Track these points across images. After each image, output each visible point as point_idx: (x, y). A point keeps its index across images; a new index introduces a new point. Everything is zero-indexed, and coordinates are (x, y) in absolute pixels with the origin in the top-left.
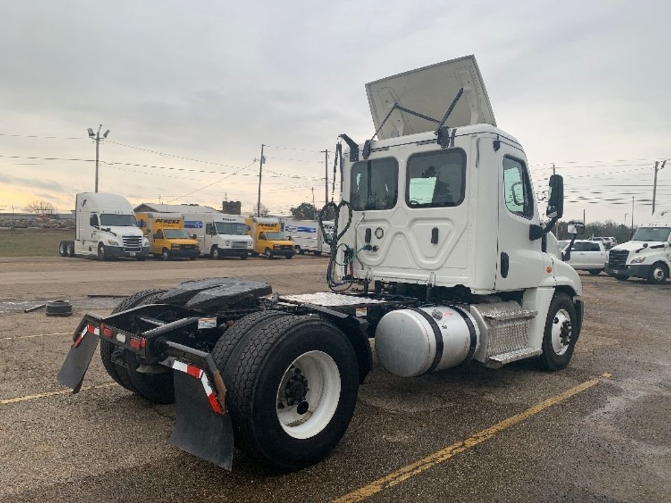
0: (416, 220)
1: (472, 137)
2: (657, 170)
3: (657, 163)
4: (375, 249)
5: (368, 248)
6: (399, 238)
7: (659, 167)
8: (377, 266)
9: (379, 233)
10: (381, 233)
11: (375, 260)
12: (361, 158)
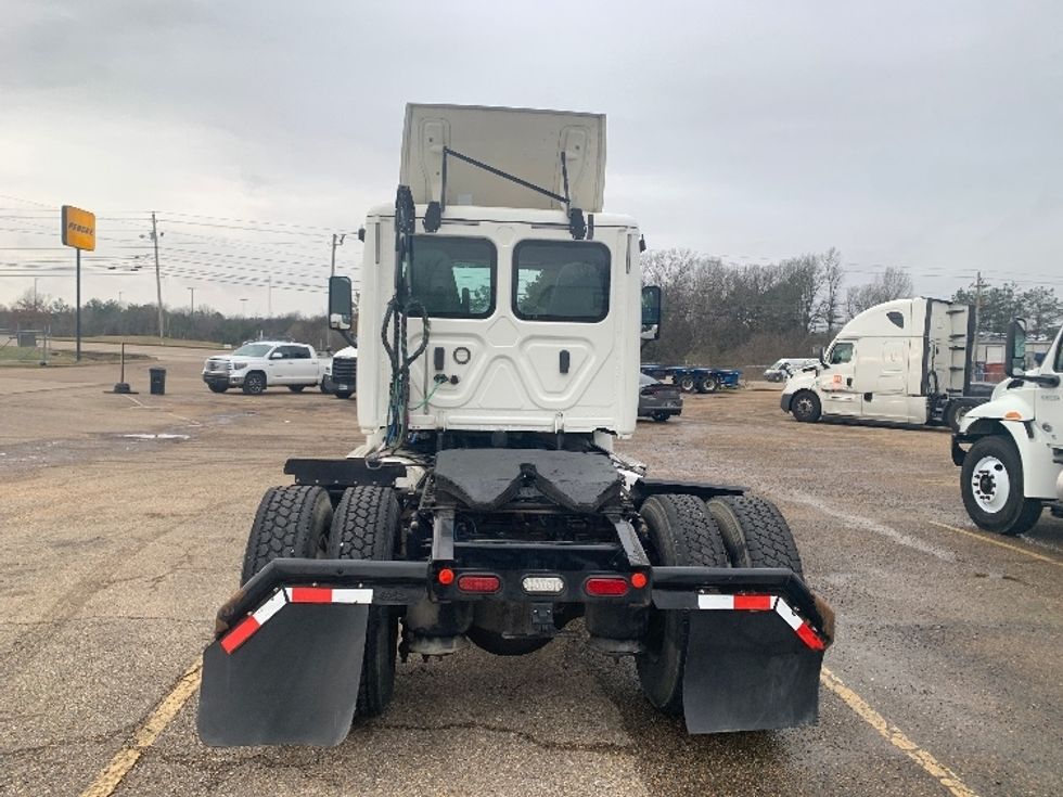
0: (533, 338)
1: (620, 231)
2: (335, 246)
3: (335, 236)
4: (455, 380)
5: (440, 379)
6: (502, 365)
7: (338, 242)
8: (458, 407)
9: (462, 356)
10: (465, 356)
11: (454, 397)
12: (420, 229)
